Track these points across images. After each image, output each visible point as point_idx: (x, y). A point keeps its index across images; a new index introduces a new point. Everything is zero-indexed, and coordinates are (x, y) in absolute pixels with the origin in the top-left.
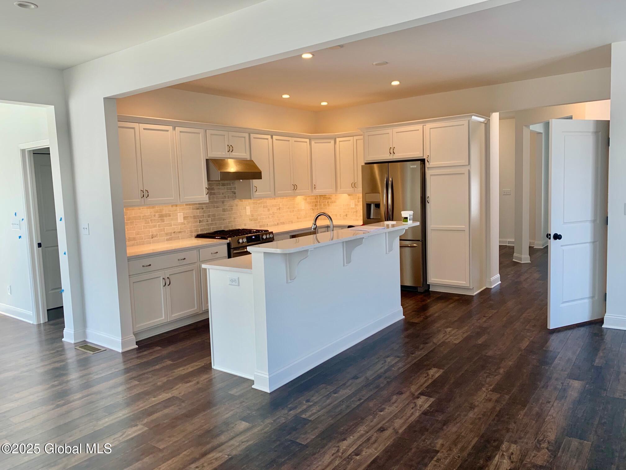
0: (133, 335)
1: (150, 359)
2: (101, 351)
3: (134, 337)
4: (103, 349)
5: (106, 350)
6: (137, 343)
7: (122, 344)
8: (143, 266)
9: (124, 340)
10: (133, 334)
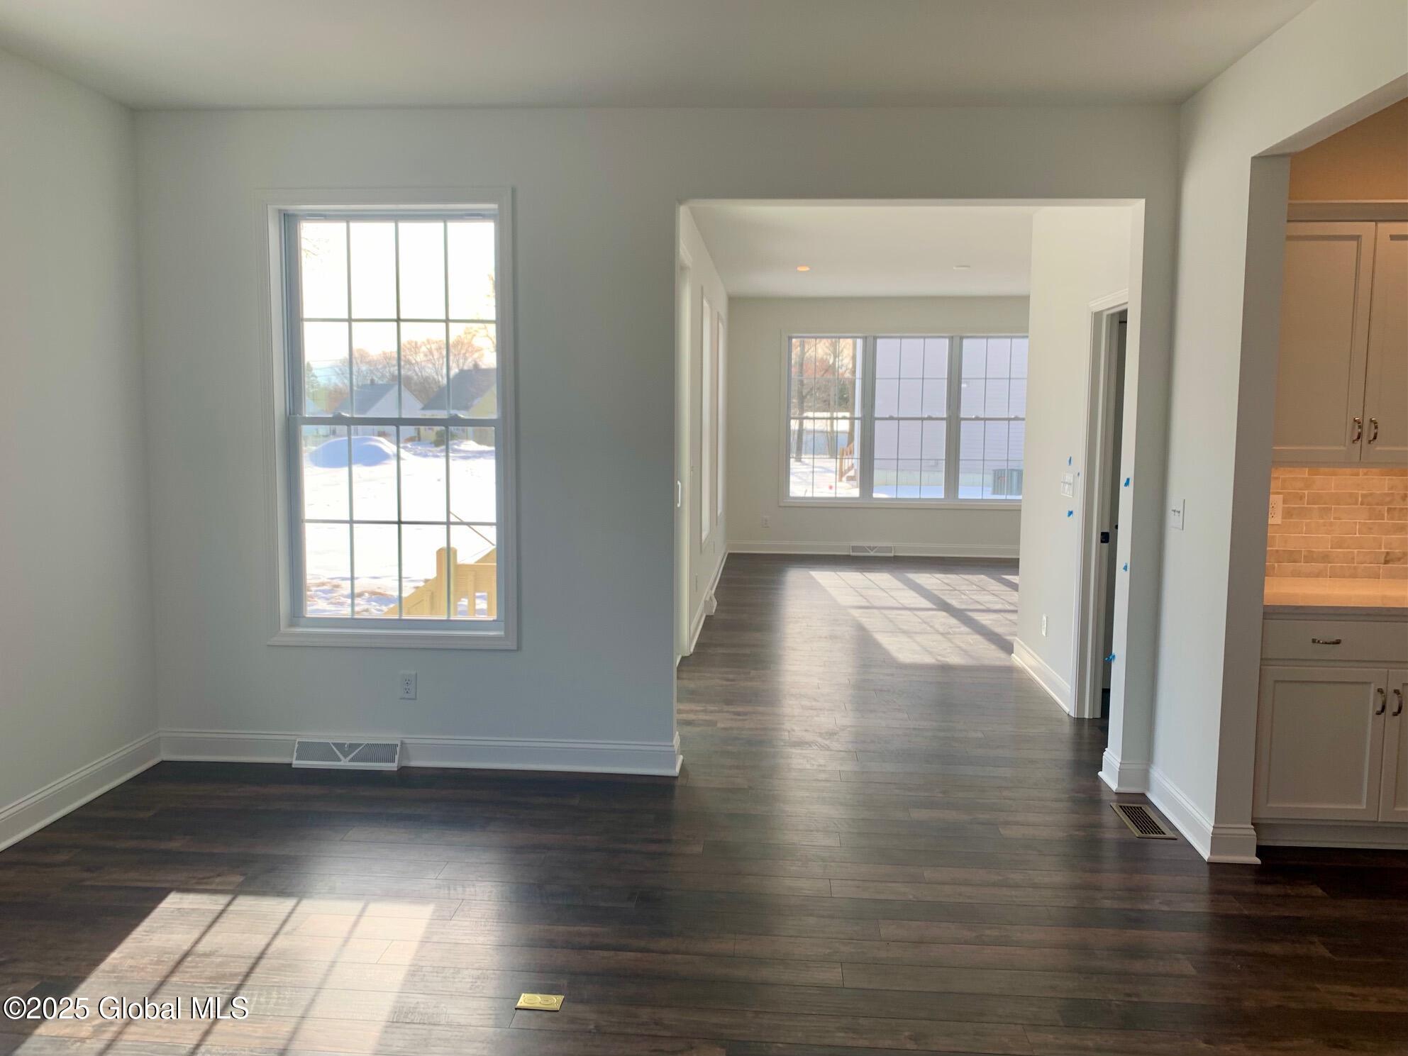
0: (1252, 827)
1: (1274, 914)
2: (1162, 836)
3: (1254, 833)
4: (1169, 834)
5: (1176, 839)
6: (1261, 851)
7: (1212, 838)
8: (1314, 641)
9: (1218, 831)
10: (1252, 824)
